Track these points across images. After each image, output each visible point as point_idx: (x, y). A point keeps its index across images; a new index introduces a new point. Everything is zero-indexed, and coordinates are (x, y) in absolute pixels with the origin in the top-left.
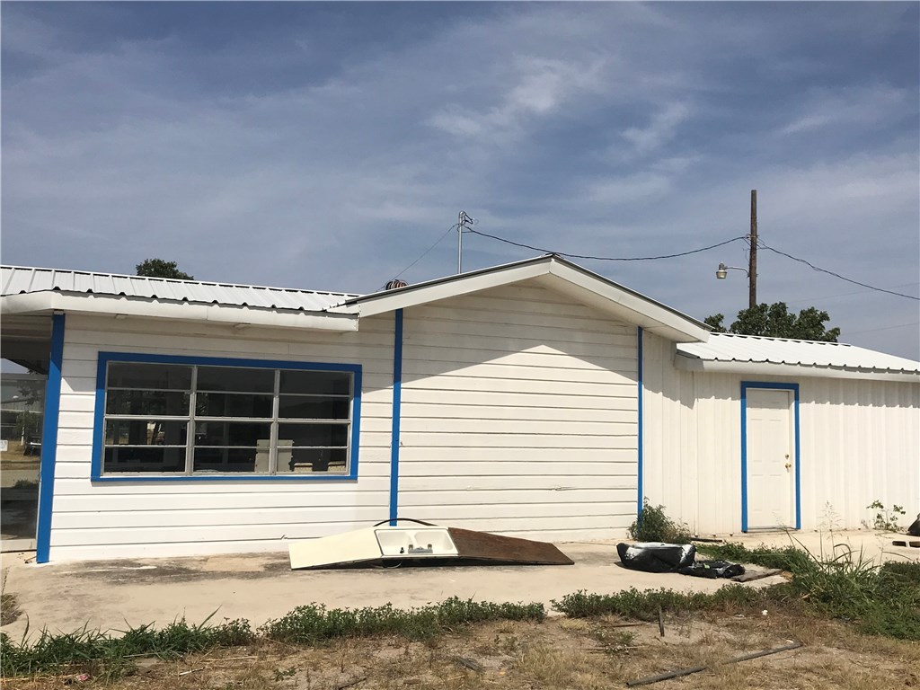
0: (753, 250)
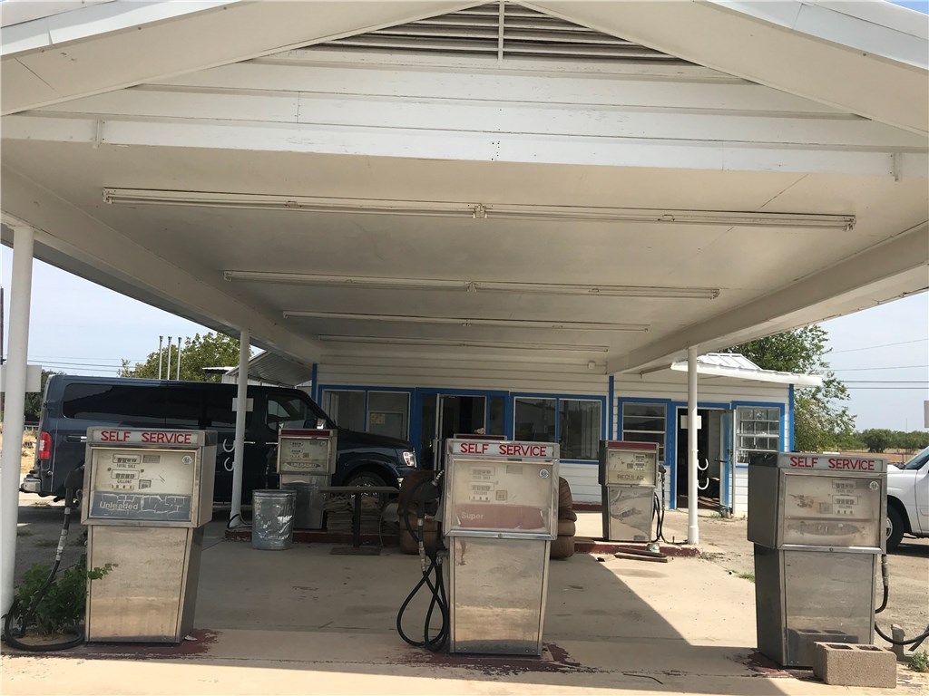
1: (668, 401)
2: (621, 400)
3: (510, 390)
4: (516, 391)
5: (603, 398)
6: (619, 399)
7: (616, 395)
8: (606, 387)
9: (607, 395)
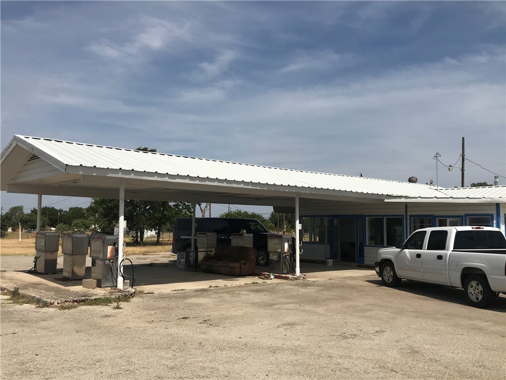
0: (463, 160)
1: (432, 216)
2: (411, 216)
3: (365, 214)
4: (366, 214)
5: (403, 216)
6: (410, 216)
7: (409, 214)
8: (404, 210)
9: (404, 214)
